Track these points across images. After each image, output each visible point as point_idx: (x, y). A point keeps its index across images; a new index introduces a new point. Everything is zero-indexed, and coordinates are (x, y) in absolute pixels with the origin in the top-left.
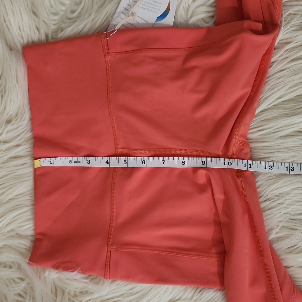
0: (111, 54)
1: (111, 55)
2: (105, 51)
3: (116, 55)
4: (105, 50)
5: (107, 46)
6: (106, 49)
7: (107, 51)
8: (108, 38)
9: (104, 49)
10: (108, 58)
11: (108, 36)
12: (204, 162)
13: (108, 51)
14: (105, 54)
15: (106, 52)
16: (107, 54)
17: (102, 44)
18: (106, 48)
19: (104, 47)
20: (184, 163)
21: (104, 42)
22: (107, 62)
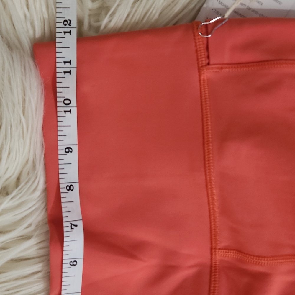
0: (213, 66)
1: (213, 68)
2: (200, 60)
3: (222, 68)
4: (201, 58)
5: (205, 50)
6: (203, 56)
7: (205, 60)
8: (210, 36)
9: (199, 57)
10: (207, 74)
11: (209, 30)
12: (67, 150)
13: (207, 61)
14: (200, 65)
15: (204, 62)
16: (206, 66)
17: (196, 46)
18: (204, 54)
19: (199, 52)
20: (70, 187)
21: (201, 43)
22: (202, 82)
